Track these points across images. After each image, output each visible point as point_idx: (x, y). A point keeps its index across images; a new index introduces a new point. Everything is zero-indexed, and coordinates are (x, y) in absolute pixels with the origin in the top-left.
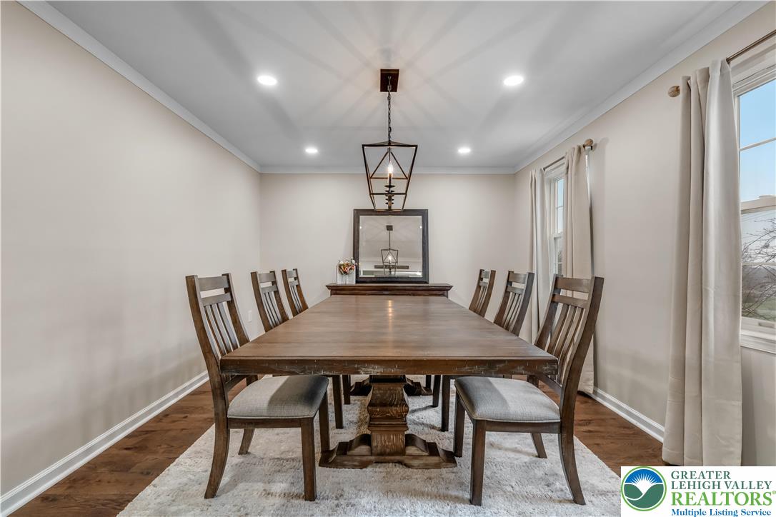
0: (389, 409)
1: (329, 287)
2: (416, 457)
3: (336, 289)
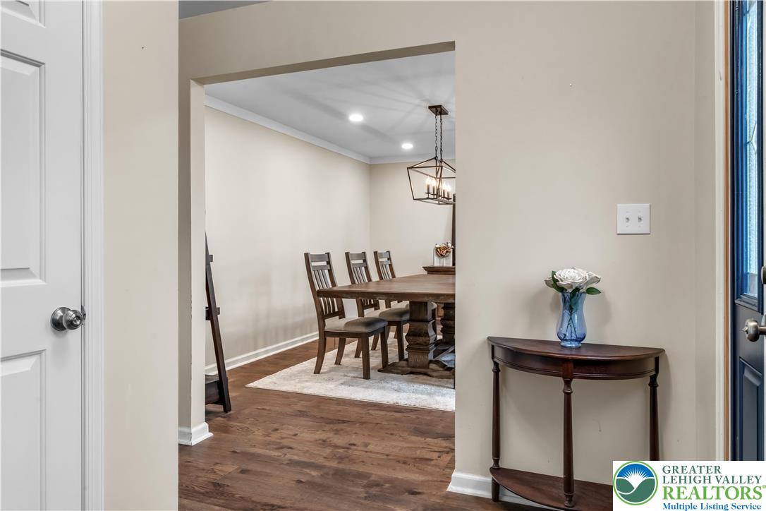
0: (417, 338)
1: (426, 268)
2: (435, 371)
3: (431, 270)
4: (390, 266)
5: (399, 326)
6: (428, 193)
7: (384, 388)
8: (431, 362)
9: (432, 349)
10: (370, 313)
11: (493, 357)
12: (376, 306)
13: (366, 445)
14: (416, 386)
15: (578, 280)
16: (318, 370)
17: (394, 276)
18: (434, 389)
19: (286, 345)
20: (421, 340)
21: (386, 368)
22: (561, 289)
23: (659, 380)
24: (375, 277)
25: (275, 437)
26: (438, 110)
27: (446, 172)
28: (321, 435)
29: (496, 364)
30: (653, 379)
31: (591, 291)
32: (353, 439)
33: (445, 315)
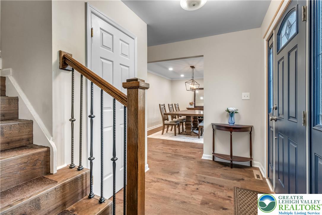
1: (187, 108)
2: (193, 134)
3: (188, 109)
4: (178, 107)
5: (182, 123)
6: (191, 89)
7: (181, 138)
8: (192, 132)
9: (192, 128)
10: (174, 120)
11: (213, 128)
12: (176, 118)
13: (180, 150)
14: (188, 138)
15: (233, 110)
16: (162, 134)
17: (179, 110)
18: (193, 138)
19: (152, 128)
20: (189, 126)
21: (179, 133)
22: (229, 112)
23: (252, 133)
24: (175, 111)
25: (157, 148)
26: (193, 67)
27: (195, 83)
28: (168, 147)
29: (214, 129)
30: (251, 132)
31: (236, 112)
32: (177, 148)
33: (194, 120)
